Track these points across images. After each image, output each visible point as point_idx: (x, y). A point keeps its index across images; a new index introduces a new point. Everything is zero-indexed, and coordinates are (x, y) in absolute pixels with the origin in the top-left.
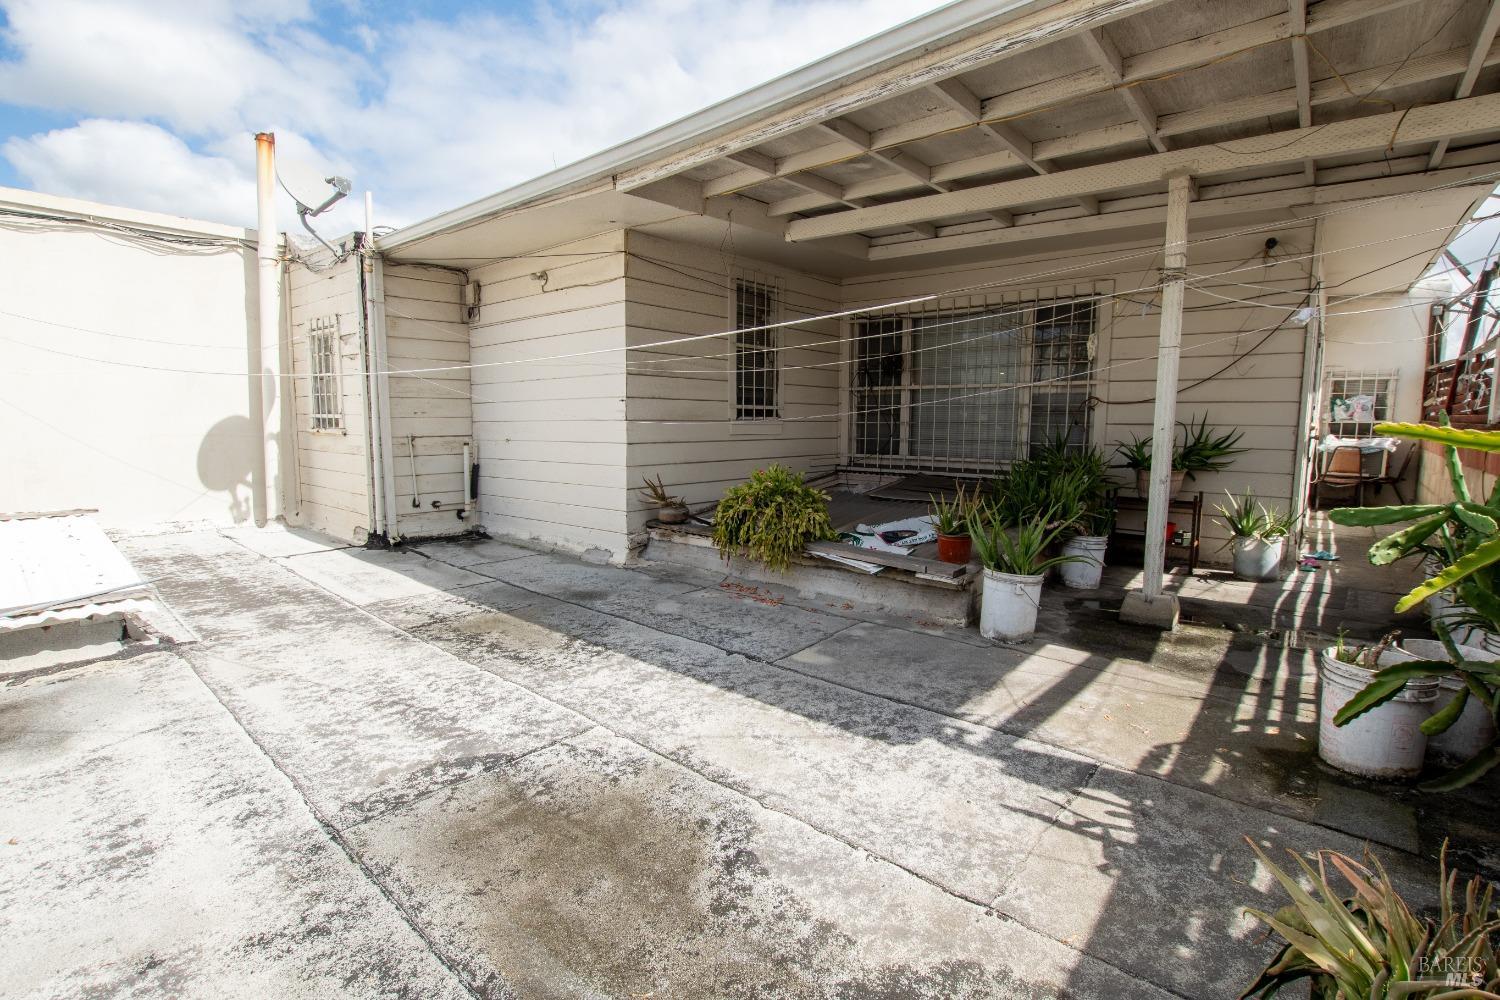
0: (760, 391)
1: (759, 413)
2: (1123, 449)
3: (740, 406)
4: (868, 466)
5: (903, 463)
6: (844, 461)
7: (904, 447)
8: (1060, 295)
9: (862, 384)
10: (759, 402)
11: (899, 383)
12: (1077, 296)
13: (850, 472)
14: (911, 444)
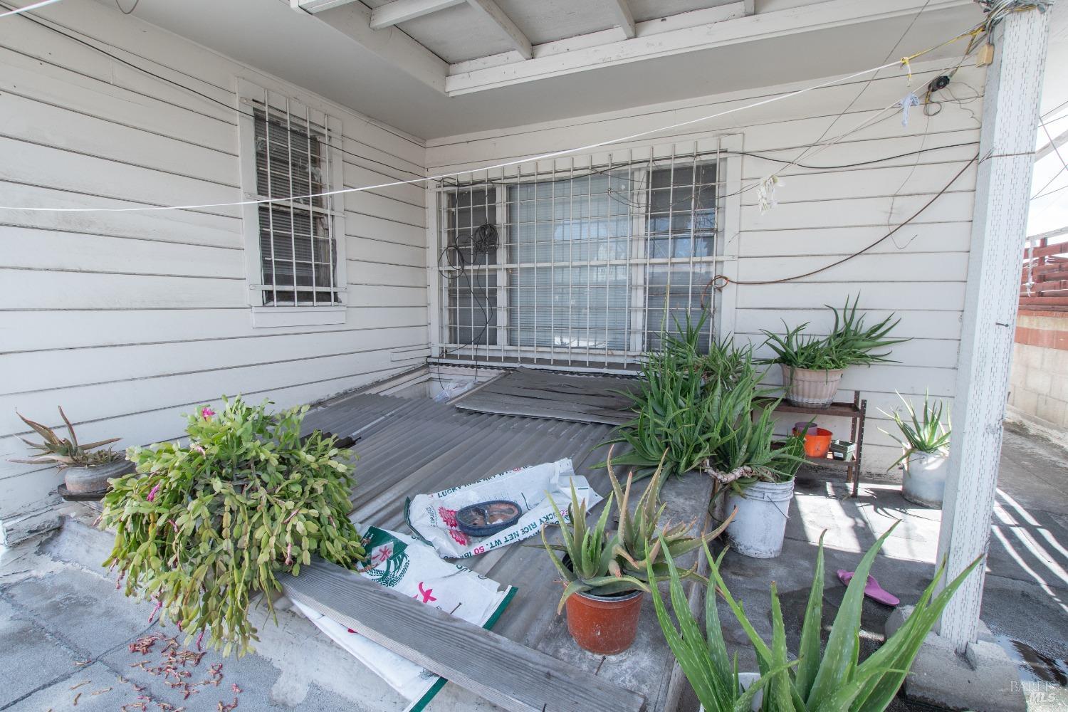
0: (304, 267)
1: (306, 297)
2: (772, 342)
3: (269, 287)
4: (462, 357)
5: (502, 355)
6: (436, 352)
7: (502, 336)
8: (678, 153)
9: (452, 263)
10: (304, 281)
11: (493, 261)
12: (699, 155)
13: (442, 364)
14: (510, 331)
